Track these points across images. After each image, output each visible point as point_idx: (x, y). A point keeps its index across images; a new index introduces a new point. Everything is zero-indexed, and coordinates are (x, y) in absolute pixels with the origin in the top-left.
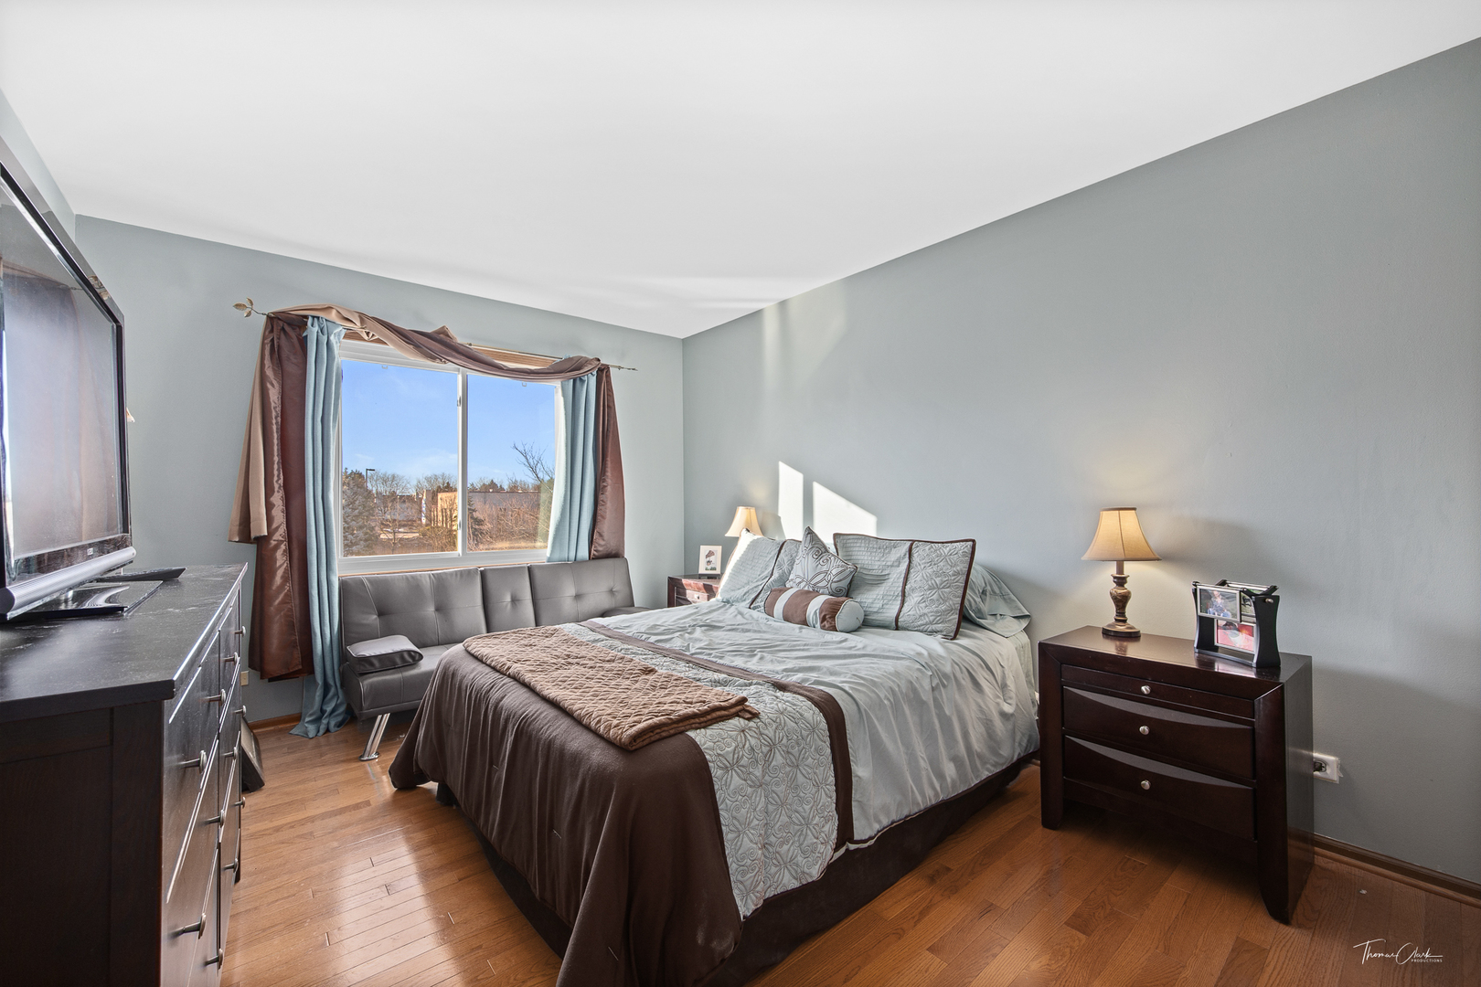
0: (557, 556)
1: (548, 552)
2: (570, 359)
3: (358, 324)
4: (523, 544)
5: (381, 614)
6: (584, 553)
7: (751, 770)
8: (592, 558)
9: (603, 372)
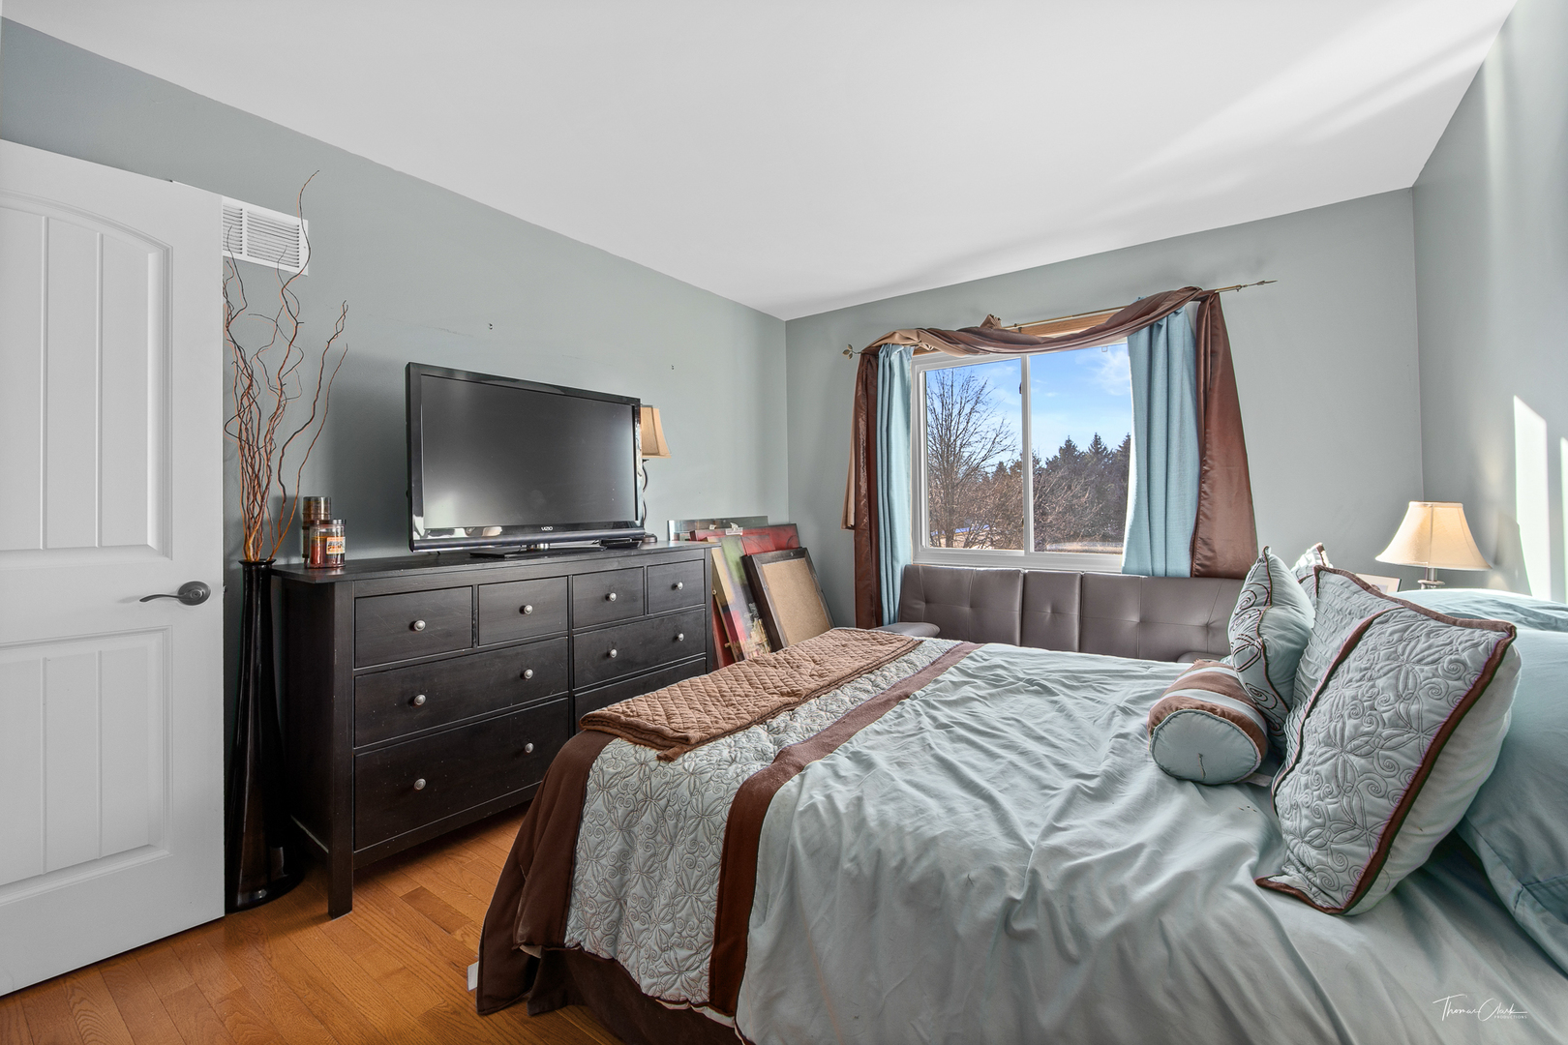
0: (1134, 566)
1: (1121, 560)
2: (1139, 302)
3: (916, 339)
4: (1099, 547)
5: (927, 602)
6: (1181, 565)
7: (617, 805)
8: (1196, 574)
9: (1208, 303)
